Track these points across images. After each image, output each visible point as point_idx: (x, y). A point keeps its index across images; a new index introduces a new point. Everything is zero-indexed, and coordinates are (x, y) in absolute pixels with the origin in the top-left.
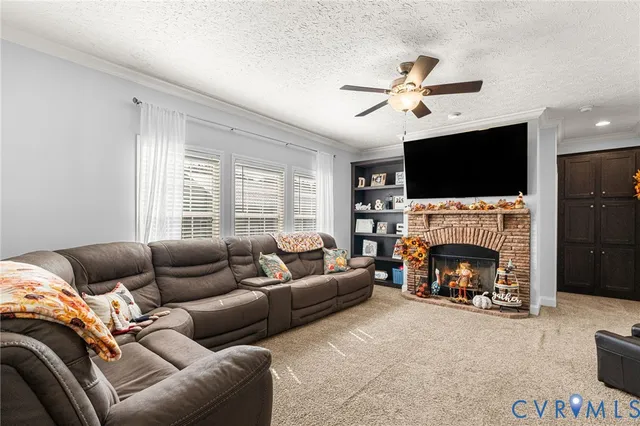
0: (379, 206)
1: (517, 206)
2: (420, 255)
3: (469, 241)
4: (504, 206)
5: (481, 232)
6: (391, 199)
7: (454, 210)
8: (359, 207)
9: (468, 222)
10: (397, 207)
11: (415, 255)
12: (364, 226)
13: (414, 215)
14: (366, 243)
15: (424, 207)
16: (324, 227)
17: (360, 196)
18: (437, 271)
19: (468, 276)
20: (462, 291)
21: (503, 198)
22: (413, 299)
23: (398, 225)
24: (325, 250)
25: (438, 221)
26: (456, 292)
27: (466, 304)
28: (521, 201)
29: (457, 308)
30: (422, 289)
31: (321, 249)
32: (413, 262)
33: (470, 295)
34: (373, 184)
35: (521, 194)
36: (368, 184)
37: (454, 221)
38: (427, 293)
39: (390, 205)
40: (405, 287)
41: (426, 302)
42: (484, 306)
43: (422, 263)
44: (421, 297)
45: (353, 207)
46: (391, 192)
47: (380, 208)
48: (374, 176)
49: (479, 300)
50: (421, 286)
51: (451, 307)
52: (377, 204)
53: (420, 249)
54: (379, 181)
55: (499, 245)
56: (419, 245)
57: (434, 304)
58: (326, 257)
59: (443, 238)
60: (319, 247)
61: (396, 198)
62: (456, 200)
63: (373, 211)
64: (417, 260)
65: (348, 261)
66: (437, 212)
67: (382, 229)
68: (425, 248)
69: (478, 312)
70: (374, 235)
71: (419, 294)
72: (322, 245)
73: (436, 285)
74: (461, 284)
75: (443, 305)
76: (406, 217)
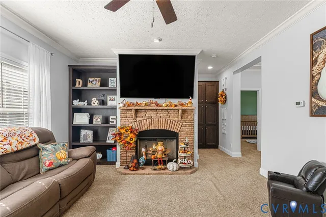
0: (95, 103)
1: (189, 105)
2: (131, 139)
3: (162, 127)
4: (182, 105)
5: (169, 121)
6: (103, 98)
7: (154, 107)
8: (76, 103)
9: (162, 115)
10: (110, 103)
11: (128, 139)
12: (81, 119)
13: (125, 110)
14: (83, 132)
15: (133, 104)
16: (40, 120)
17: (77, 94)
18: (143, 150)
19: (162, 150)
20: (160, 161)
21: (180, 100)
22: (128, 174)
23: (111, 117)
24: (41, 146)
25: (143, 114)
26: (156, 163)
27: (163, 169)
28: (191, 102)
29: (159, 174)
30: (133, 164)
31: (36, 145)
32: (126, 145)
33: (165, 163)
34: (89, 85)
35: (191, 98)
36: (85, 84)
37: (153, 114)
38: (137, 167)
39: (103, 103)
40: (118, 164)
41: (138, 174)
42: (175, 169)
43: (133, 145)
44: (133, 170)
45: (71, 103)
46: (104, 93)
47: (96, 104)
48: (91, 79)
49: (171, 166)
50: (133, 162)
51: (155, 174)
52: (94, 101)
53: (131, 135)
54: (94, 83)
55: (179, 129)
56: (131, 132)
57: (143, 174)
58: (43, 153)
59: (146, 126)
60: (33, 143)
61: (109, 97)
62: (154, 100)
63: (89, 107)
64: (129, 143)
65: (69, 153)
66: (143, 108)
67: (98, 121)
68: (135, 134)
69: (173, 174)
70: (91, 125)
71: (132, 168)
72: (37, 141)
73: (142, 159)
74: (158, 156)
75: (150, 174)
76: (118, 111)
